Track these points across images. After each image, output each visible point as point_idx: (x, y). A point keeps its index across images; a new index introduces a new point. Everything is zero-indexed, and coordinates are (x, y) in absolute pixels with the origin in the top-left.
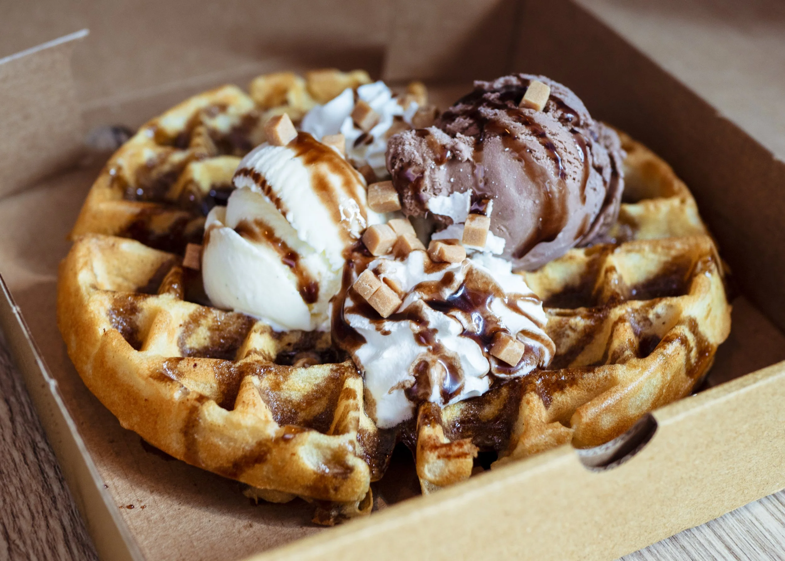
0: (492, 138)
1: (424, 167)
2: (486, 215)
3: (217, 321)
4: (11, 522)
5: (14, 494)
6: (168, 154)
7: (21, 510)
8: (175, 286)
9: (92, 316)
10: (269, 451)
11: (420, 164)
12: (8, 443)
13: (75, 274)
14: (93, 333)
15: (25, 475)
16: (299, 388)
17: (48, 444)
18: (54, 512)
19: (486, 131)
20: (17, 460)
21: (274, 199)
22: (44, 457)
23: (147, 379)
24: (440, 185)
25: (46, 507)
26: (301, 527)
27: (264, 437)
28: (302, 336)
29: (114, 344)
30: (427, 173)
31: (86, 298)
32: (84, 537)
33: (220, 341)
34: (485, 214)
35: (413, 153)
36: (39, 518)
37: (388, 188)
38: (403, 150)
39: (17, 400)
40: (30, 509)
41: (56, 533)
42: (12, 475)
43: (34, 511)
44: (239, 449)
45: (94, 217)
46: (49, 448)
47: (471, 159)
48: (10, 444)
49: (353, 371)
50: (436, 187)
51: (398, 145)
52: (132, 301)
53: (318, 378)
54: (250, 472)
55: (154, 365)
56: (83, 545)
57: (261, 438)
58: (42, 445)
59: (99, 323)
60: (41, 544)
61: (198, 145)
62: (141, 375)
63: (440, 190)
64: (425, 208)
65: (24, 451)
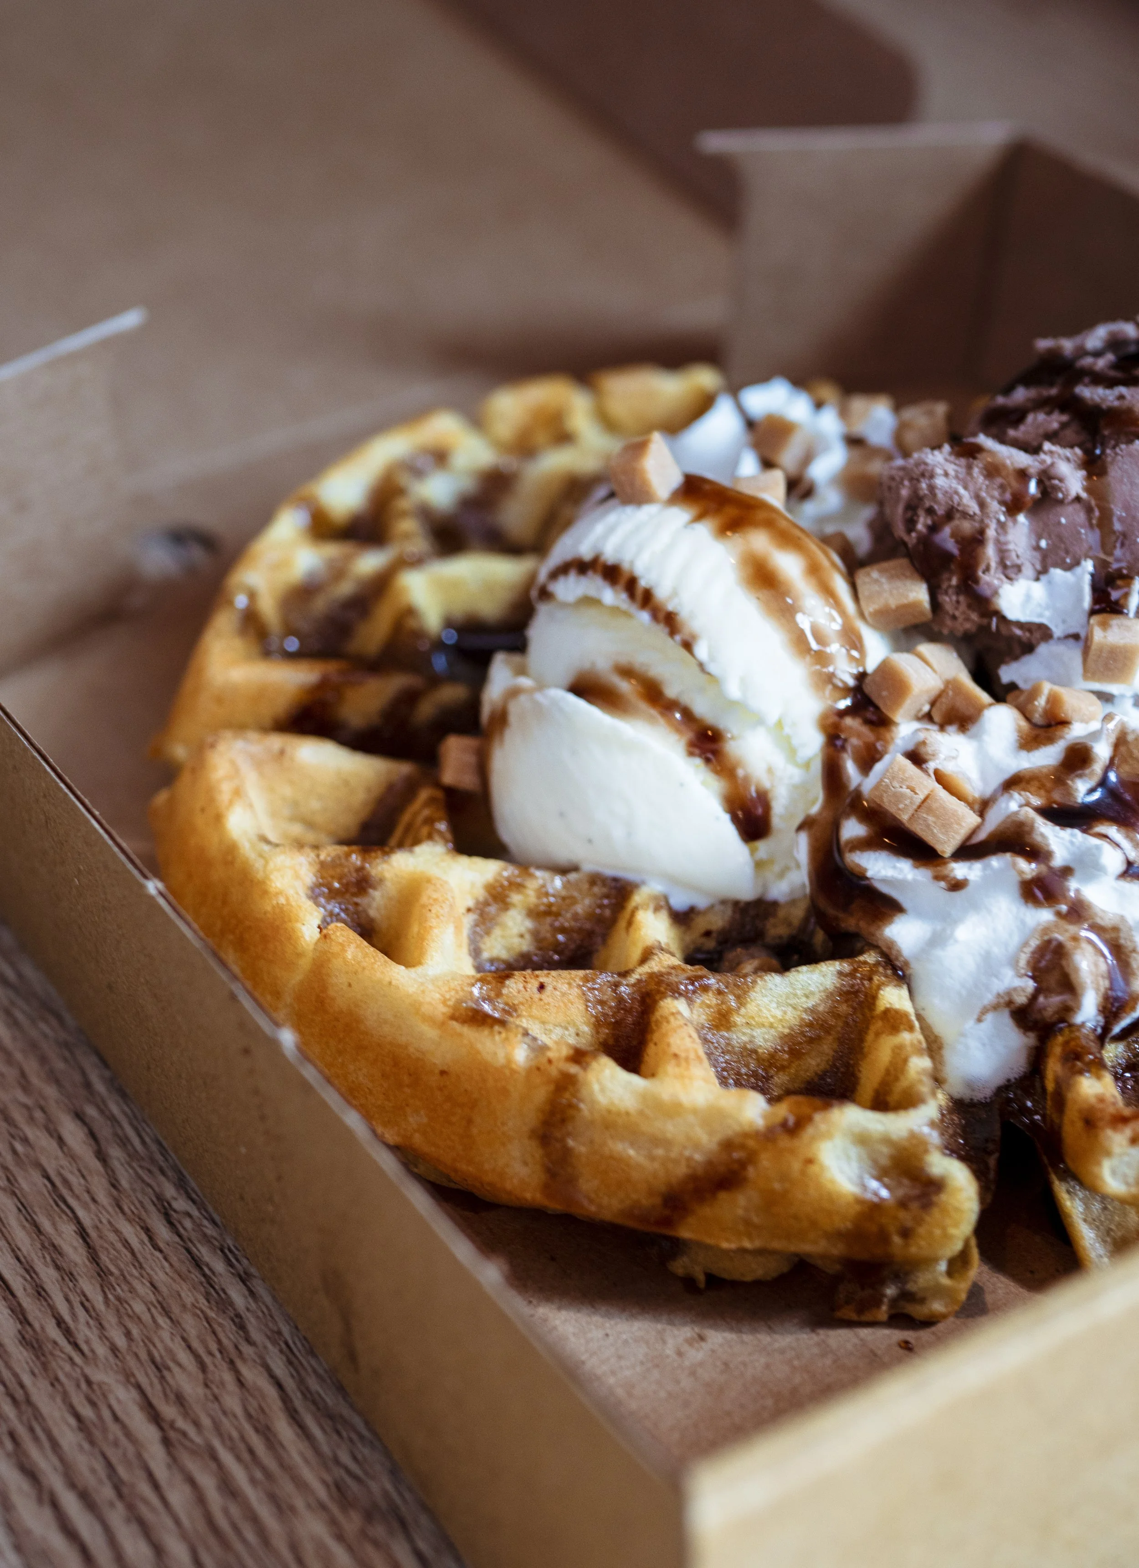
0: (1123, 446)
1: (982, 521)
2: (1127, 614)
3: (547, 894)
4: (156, 1381)
5: (146, 1317)
6: (348, 559)
7: (170, 1351)
8: (442, 826)
9: (282, 900)
10: (751, 1158)
11: (975, 514)
12: (103, 1207)
13: (218, 819)
14: (289, 938)
15: (161, 1274)
16: (772, 1020)
17: (194, 1202)
18: (247, 1350)
19: (1106, 432)
20: (134, 1242)
21: (661, 616)
22: (193, 1230)
23: (443, 1024)
24: (1018, 556)
25: (225, 1341)
26: (813, 1331)
27: (737, 1128)
28: (734, 912)
29: (349, 955)
30: (991, 532)
31: (258, 864)
32: (328, 1400)
33: (557, 940)
34: (1125, 611)
35: (956, 493)
36: (216, 1366)
37: (904, 575)
38: (932, 488)
39: (102, 1112)
40: (189, 1347)
41: (263, 1396)
42: (132, 1275)
43: (201, 1351)
44: (676, 1162)
45: (219, 700)
46: (199, 1209)
47: (1084, 495)
48: (110, 1209)
49: (889, 972)
50: (1008, 563)
51: (918, 481)
52: (359, 863)
53: (812, 993)
54: (706, 1211)
55: (453, 993)
56: (331, 1417)
57: (730, 1133)
58: (181, 1204)
59: (301, 915)
60: (236, 1423)
61: (407, 536)
62: (429, 1020)
63: (1018, 568)
64: (992, 608)
65: (144, 1221)
